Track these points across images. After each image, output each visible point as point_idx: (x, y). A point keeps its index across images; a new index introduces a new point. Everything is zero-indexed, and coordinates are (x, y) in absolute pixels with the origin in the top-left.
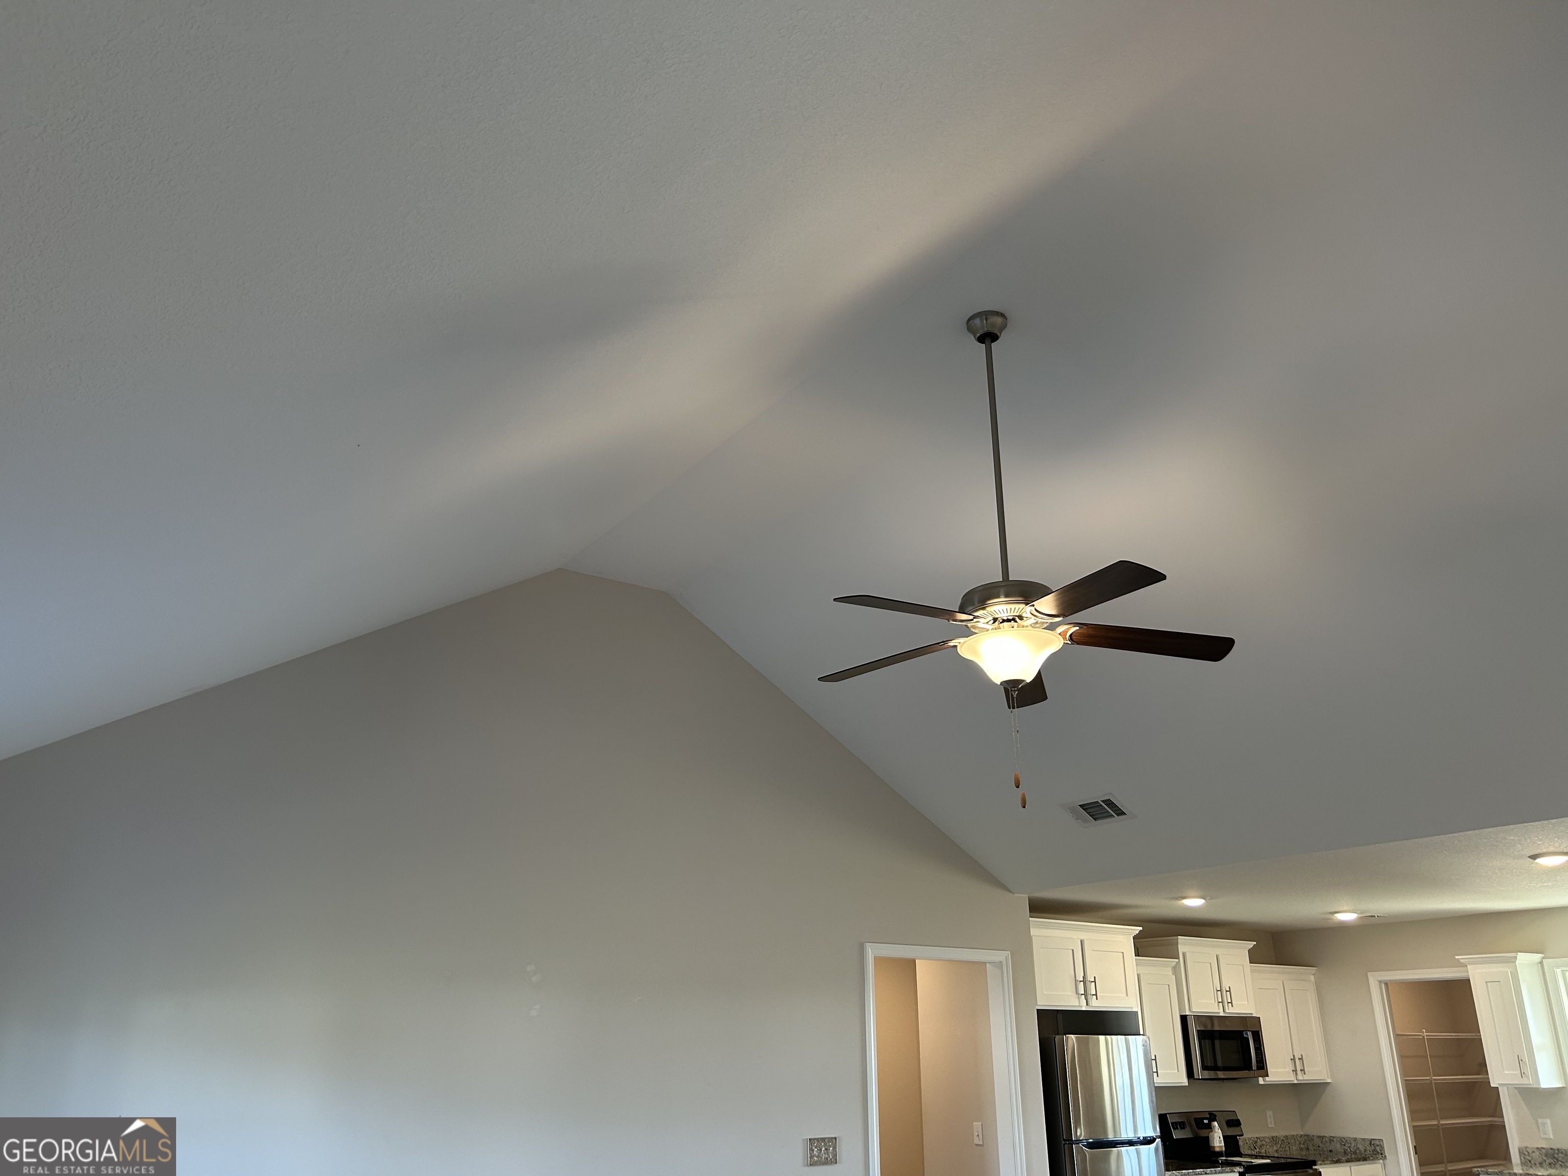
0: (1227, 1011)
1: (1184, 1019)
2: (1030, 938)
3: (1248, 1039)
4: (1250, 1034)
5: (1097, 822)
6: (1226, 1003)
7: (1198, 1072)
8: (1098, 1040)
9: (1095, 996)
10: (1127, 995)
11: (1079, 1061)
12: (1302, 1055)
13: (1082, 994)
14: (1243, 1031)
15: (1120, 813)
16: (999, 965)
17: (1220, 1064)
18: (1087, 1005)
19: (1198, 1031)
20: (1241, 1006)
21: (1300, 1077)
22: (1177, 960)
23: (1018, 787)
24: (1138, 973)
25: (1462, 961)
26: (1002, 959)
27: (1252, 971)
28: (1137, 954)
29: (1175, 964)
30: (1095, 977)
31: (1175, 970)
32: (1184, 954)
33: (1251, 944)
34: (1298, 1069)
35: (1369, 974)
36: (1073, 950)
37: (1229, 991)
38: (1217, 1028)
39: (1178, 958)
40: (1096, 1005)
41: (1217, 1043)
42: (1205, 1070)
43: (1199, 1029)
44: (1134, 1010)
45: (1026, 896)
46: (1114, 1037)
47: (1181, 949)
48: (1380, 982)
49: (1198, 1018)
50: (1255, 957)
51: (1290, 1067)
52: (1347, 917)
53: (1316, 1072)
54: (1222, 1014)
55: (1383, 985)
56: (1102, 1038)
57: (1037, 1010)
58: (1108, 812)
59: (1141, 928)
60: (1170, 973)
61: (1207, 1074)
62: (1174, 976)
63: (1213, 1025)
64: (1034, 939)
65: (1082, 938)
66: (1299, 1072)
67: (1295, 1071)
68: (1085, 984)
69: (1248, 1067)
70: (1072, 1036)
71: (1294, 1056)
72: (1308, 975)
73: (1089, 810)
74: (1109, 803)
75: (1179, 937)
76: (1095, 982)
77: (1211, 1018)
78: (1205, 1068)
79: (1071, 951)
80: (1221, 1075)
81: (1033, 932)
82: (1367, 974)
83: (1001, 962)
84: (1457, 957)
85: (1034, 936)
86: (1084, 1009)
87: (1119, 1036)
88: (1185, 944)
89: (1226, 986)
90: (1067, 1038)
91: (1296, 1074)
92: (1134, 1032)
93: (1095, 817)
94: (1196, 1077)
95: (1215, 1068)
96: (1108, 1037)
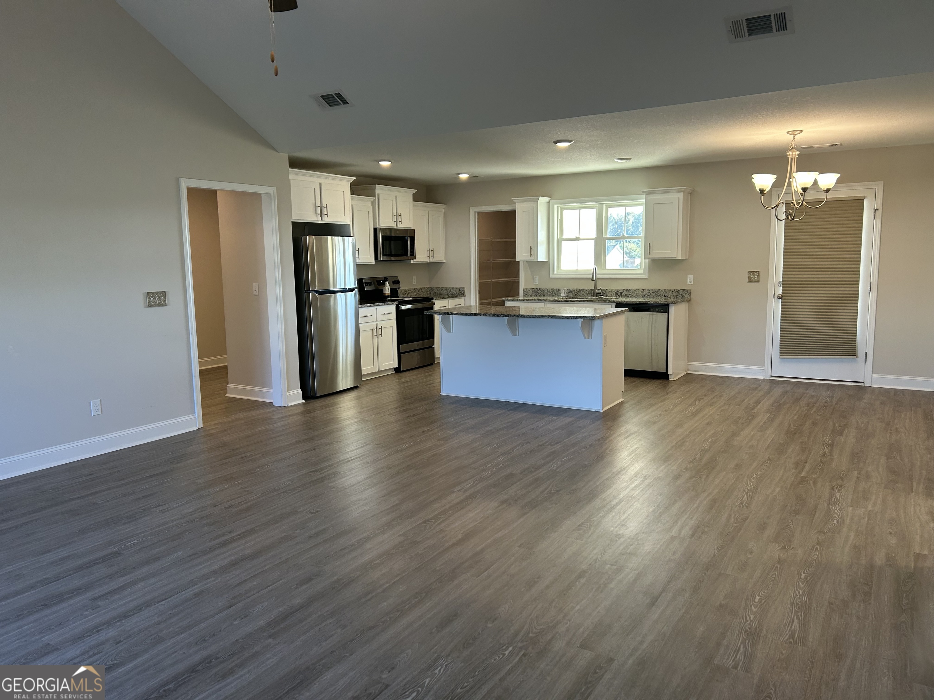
0: (398, 226)
1: (375, 230)
2: (289, 181)
3: (407, 241)
4: (409, 238)
5: (331, 108)
6: (398, 222)
7: (381, 257)
8: (327, 239)
9: (326, 215)
10: (345, 215)
11: (316, 250)
12: (433, 249)
13: (319, 214)
14: (406, 236)
15: (345, 102)
16: (269, 195)
17: (393, 253)
18: (322, 220)
19: (382, 236)
20: (406, 224)
21: (431, 259)
22: (374, 198)
23: (273, 62)
24: (353, 204)
25: (514, 201)
26: (271, 192)
27: (413, 205)
28: (352, 193)
29: (373, 200)
30: (327, 205)
31: (373, 203)
32: (378, 195)
33: (414, 191)
34: (431, 255)
35: (471, 208)
36: (315, 189)
37: (401, 216)
38: (393, 235)
39: (375, 197)
40: (327, 220)
41: (393, 242)
42: (385, 256)
43: (383, 235)
44: (348, 223)
45: (287, 154)
46: (336, 237)
47: (377, 192)
48: (475, 212)
49: (383, 230)
50: (416, 198)
51: (426, 254)
52: (464, 177)
53: (439, 257)
54: (396, 228)
55: (476, 213)
56: (329, 238)
57: (292, 222)
58: (338, 101)
59: (355, 178)
60: (370, 205)
61: (385, 258)
62: (372, 207)
63: (391, 233)
64: (291, 182)
65: (321, 182)
66: (431, 257)
67: (429, 256)
68: (321, 209)
69: (406, 254)
70: (313, 236)
71: (429, 249)
72: (441, 208)
73: (327, 100)
74: (339, 95)
75: (376, 185)
76: (327, 207)
77: (391, 230)
78: (384, 255)
79: (313, 189)
80: (393, 258)
81: (291, 177)
82: (469, 208)
83: (270, 193)
84: (512, 199)
85: (292, 179)
86: (320, 222)
87: (339, 237)
88: (380, 189)
89: (399, 213)
90: (309, 238)
91: (429, 258)
92: (348, 235)
93: (331, 104)
94: (379, 259)
95: (390, 255)
96: (334, 237)
